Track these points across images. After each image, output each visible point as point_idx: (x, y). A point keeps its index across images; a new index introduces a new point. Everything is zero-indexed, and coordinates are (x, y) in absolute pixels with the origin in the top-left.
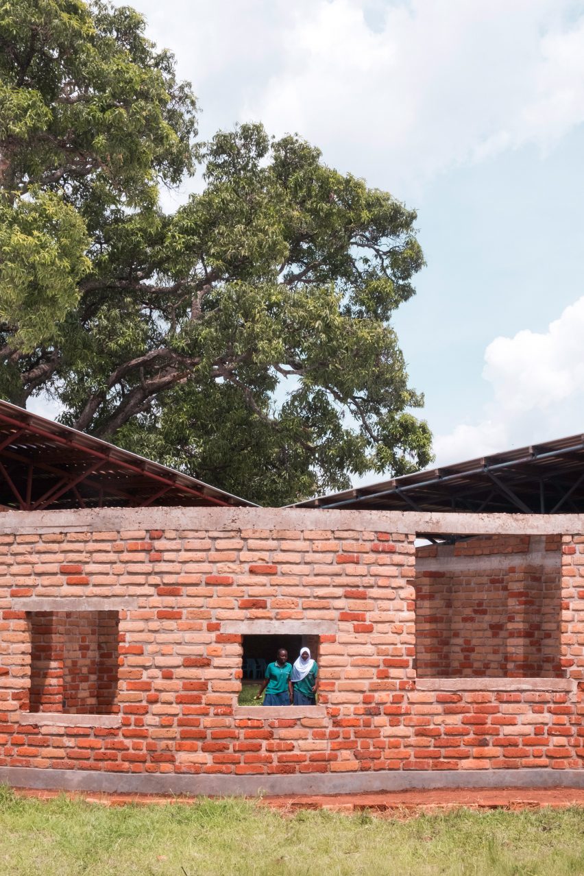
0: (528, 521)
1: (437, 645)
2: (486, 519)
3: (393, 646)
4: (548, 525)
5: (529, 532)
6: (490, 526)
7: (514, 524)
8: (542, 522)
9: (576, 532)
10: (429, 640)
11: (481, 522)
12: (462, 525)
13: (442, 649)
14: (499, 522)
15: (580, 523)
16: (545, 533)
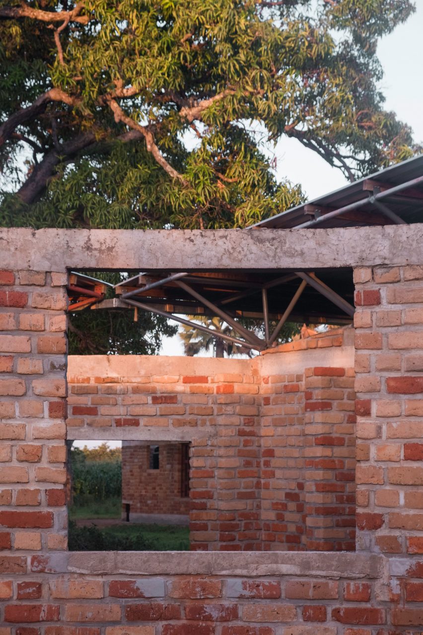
0: (282, 242)
1: (334, 481)
2: (199, 240)
3: (19, 487)
4: (324, 250)
5: (286, 263)
6: (206, 253)
7: (254, 248)
8: (311, 244)
9: (378, 261)
10: (321, 472)
11: (189, 247)
12: (149, 251)
13: (343, 487)
14: (223, 245)
15: (387, 243)
16: (319, 265)
